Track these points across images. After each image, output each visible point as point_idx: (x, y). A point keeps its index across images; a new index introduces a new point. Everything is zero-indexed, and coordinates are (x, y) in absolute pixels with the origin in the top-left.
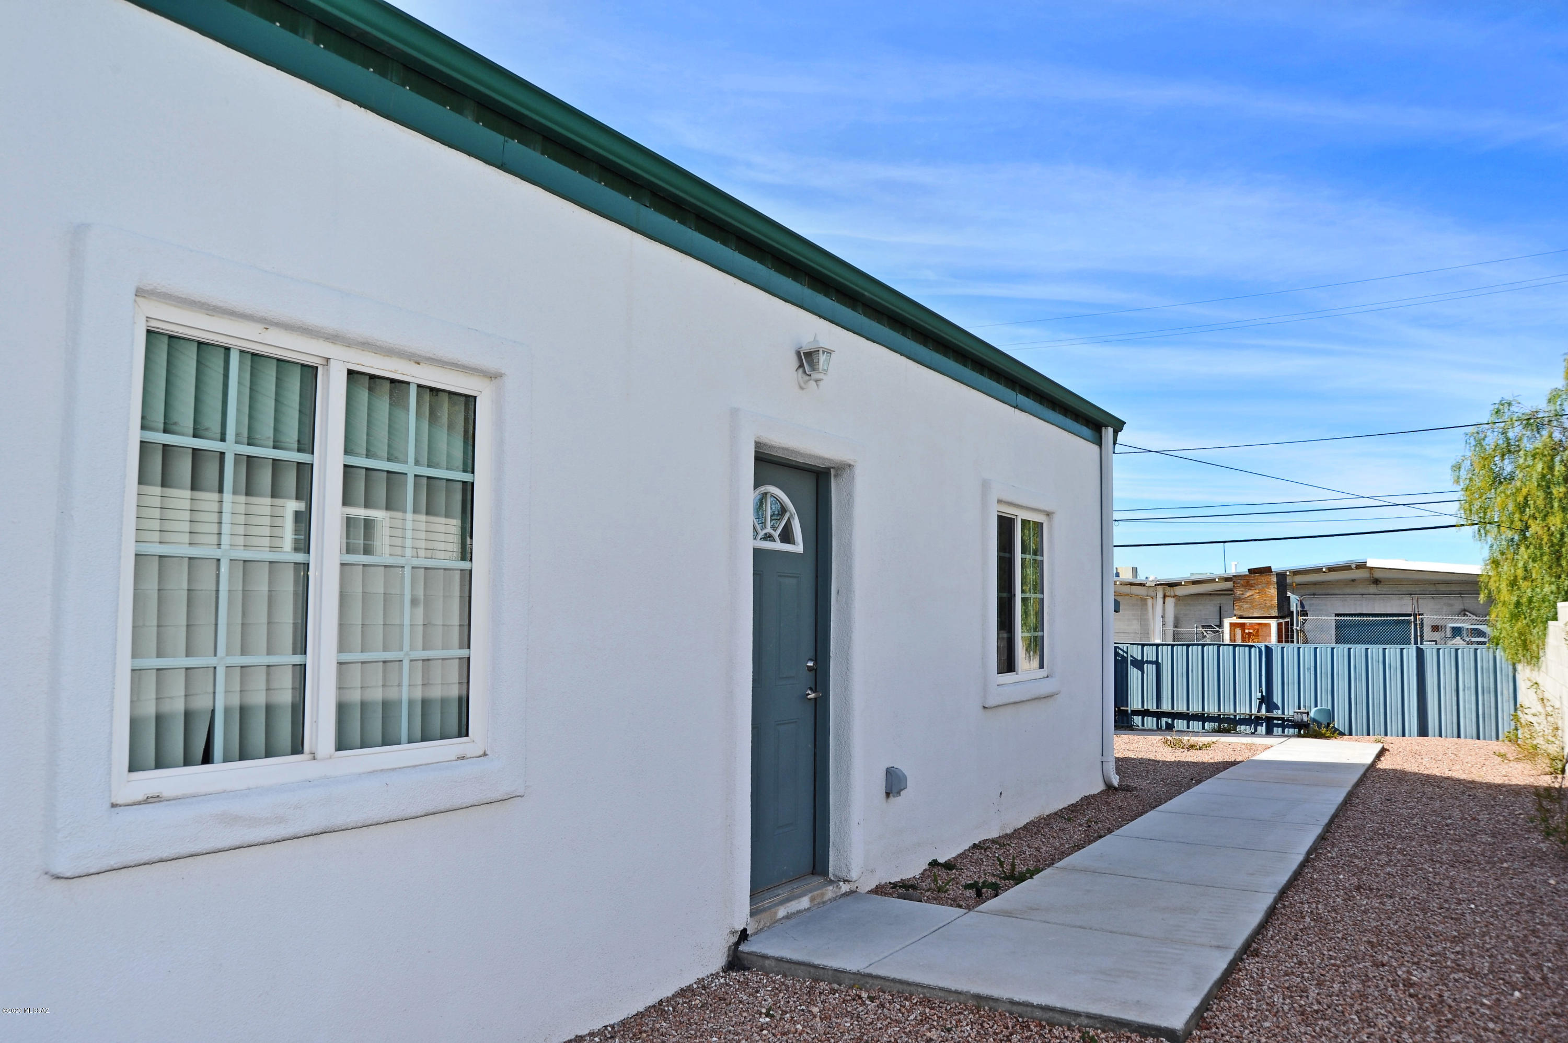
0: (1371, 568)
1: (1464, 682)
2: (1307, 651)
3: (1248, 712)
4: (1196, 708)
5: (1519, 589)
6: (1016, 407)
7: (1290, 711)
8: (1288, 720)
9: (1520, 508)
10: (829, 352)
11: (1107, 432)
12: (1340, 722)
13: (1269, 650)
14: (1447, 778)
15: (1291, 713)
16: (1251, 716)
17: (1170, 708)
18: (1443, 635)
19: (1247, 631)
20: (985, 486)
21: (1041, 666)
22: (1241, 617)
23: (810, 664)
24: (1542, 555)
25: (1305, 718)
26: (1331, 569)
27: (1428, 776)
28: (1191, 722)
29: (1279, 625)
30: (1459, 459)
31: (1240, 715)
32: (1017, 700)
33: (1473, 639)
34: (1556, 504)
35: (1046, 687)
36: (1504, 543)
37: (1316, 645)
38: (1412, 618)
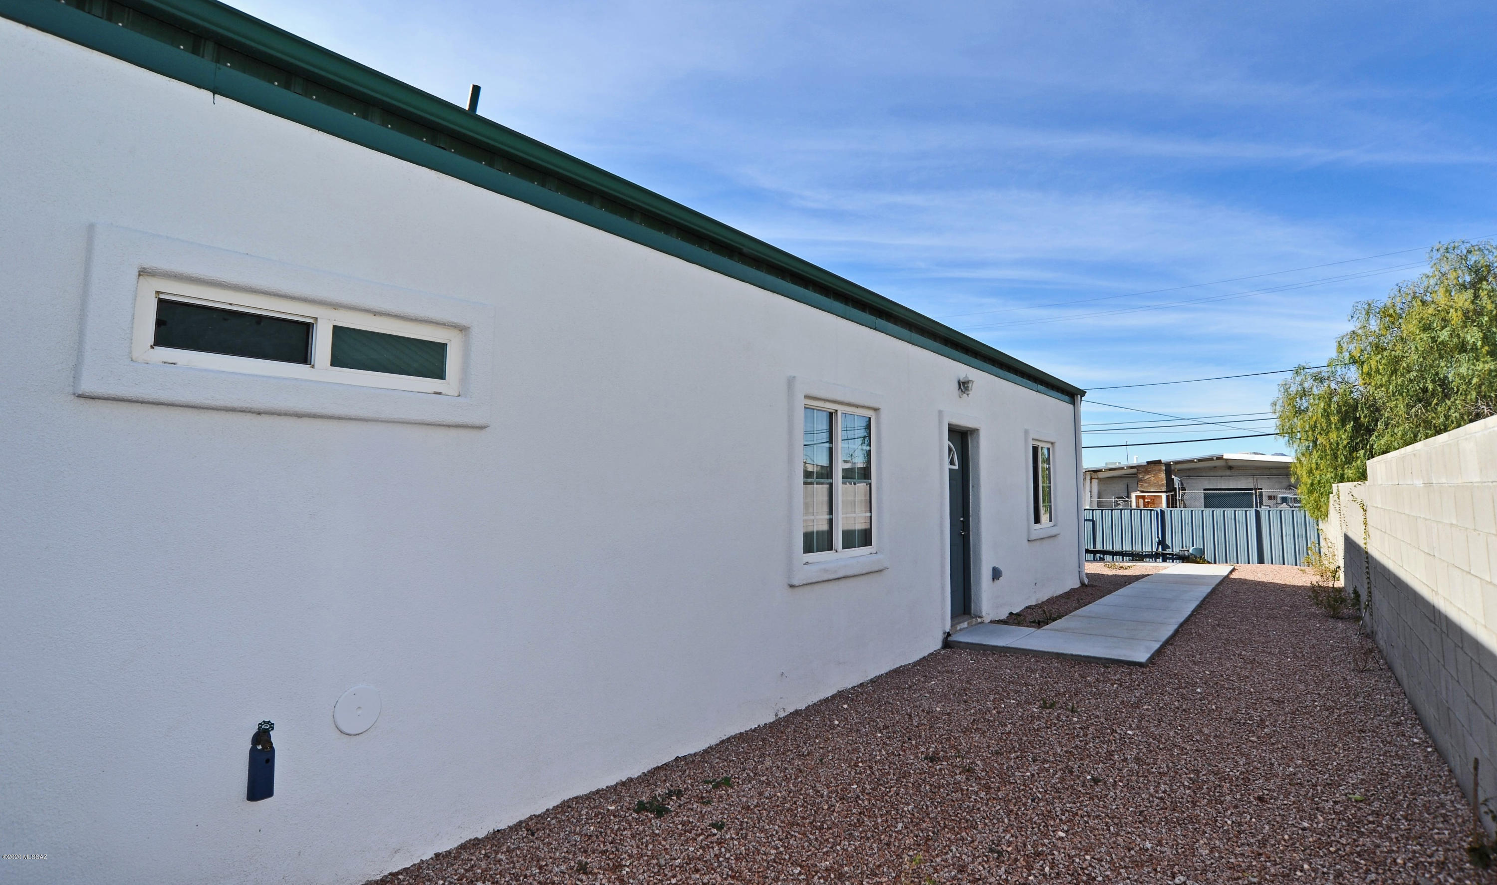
0: (1227, 460)
1: (1286, 531)
2: (1186, 512)
3: (1150, 550)
4: (1117, 548)
5: (1313, 475)
6: (1037, 391)
7: (1177, 550)
8: (1176, 555)
9: (1312, 429)
10: (973, 382)
11: (1077, 397)
12: (1208, 556)
13: (1162, 512)
14: (1271, 583)
15: (1178, 551)
16: (1152, 552)
17: (1102, 548)
18: (1275, 502)
19: (1146, 500)
20: (1026, 432)
21: (1051, 520)
22: (1143, 492)
23: (962, 519)
24: (1326, 455)
25: (1186, 553)
26: (1200, 460)
27: (1260, 582)
28: (1115, 557)
29: (1168, 496)
30: (1275, 399)
31: (1145, 552)
32: (1042, 537)
33: (1295, 505)
34: (1333, 426)
35: (1054, 531)
36: (1304, 448)
37: (1192, 509)
38: (1254, 491)
